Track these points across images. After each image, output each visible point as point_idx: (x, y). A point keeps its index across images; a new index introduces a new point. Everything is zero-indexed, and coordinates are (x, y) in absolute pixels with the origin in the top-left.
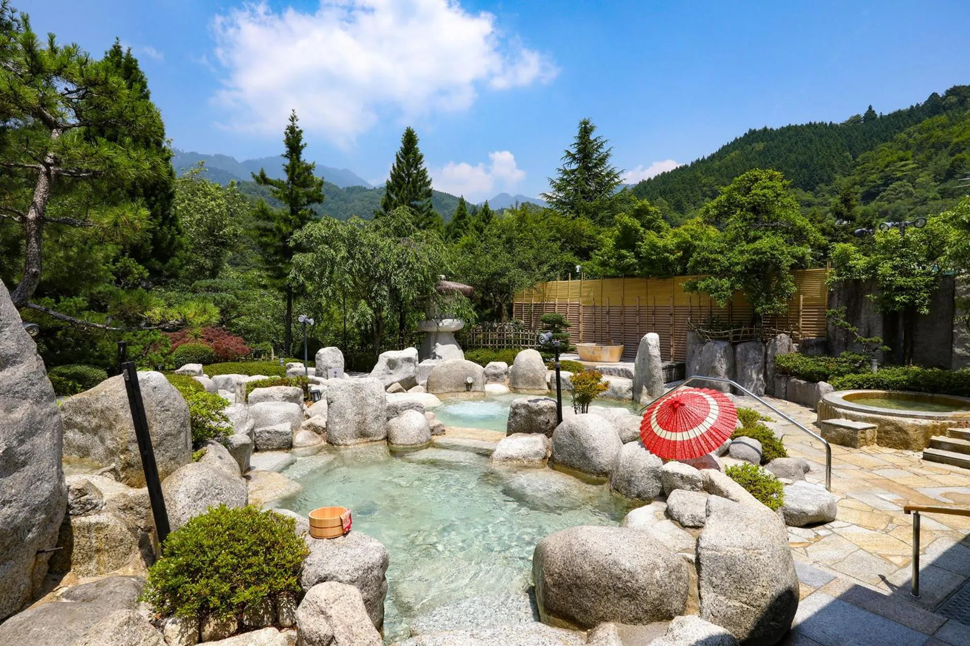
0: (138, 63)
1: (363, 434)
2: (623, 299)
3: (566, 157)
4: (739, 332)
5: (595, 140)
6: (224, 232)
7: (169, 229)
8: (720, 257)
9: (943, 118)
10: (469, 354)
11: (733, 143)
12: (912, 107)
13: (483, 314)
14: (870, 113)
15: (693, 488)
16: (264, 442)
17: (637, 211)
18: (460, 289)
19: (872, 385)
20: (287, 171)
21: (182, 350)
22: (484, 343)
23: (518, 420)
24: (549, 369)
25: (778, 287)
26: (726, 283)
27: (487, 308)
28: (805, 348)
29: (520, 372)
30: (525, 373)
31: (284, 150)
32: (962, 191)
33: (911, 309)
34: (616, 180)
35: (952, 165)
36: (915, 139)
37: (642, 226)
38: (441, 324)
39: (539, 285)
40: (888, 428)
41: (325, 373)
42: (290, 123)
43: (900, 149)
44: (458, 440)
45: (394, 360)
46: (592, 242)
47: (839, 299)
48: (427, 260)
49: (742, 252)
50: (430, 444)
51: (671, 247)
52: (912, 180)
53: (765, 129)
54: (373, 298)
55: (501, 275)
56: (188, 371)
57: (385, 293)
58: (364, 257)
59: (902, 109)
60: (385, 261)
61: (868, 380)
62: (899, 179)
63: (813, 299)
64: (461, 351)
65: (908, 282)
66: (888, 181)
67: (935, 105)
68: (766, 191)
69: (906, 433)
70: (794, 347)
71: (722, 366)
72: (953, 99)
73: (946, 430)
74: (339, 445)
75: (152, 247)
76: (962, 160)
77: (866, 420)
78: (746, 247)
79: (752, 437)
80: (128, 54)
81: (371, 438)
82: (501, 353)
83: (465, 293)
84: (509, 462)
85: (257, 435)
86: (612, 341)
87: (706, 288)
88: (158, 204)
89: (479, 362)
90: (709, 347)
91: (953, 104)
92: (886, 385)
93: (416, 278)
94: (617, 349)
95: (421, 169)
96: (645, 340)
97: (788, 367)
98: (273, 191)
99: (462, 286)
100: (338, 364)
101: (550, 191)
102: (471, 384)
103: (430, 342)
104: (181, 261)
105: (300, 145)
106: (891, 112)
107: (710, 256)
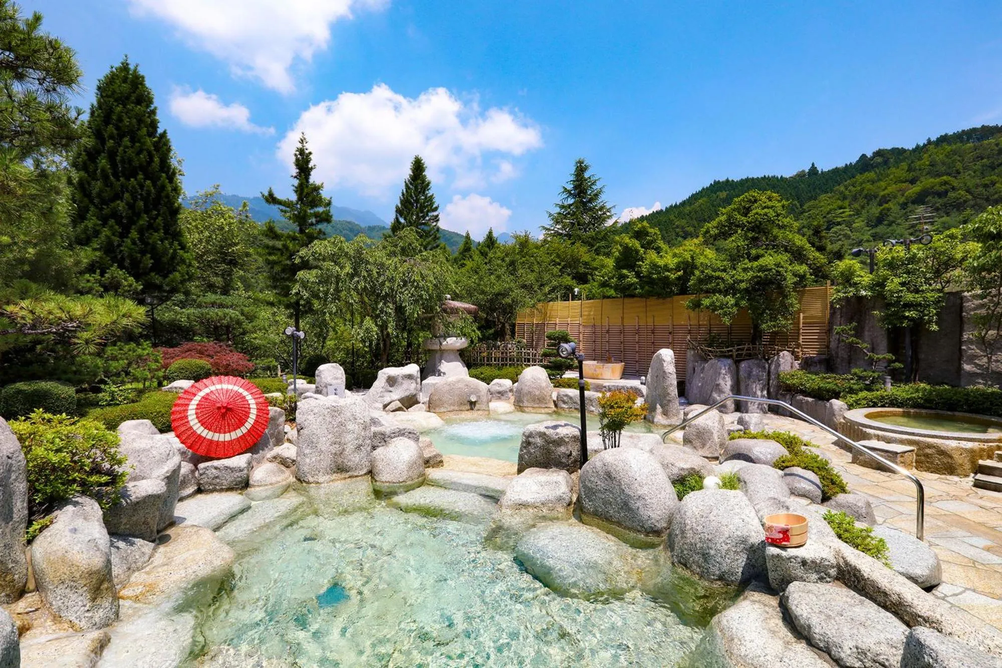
0: (145, 79)
1: (340, 469)
2: (623, 318)
3: (563, 192)
4: (742, 349)
5: (590, 178)
6: (233, 250)
7: (171, 244)
8: (724, 275)
9: (871, 175)
10: (473, 371)
11: (701, 192)
12: (846, 165)
13: (487, 334)
14: (813, 170)
15: (821, 579)
16: (209, 480)
17: (637, 232)
18: (465, 309)
19: (887, 403)
20: (296, 192)
21: (177, 366)
22: (488, 361)
23: (532, 451)
24: (555, 386)
25: (783, 305)
26: (730, 300)
27: (491, 328)
28: (807, 365)
29: (525, 390)
30: (531, 390)
31: (294, 171)
32: (889, 235)
33: (918, 326)
34: (608, 214)
35: (881, 213)
36: (850, 191)
37: (642, 247)
38: (444, 343)
39: (540, 305)
40: (928, 451)
41: (325, 390)
42: (300, 146)
43: (839, 199)
44: (459, 474)
45: (393, 377)
46: (588, 269)
47: (841, 317)
48: (432, 278)
49: (745, 270)
50: (424, 482)
51: (672, 266)
52: (849, 225)
53: (727, 181)
54: (378, 316)
55: (504, 294)
56: (176, 388)
57: (390, 311)
58: (369, 275)
59: (838, 166)
60: (392, 280)
61: (883, 397)
62: (839, 224)
63: (812, 317)
64: (466, 368)
65: (918, 298)
66: (830, 225)
67: (864, 164)
68: (766, 210)
69: (951, 457)
70: (796, 365)
71: (726, 383)
72: (879, 160)
73: (993, 453)
74: (308, 483)
75: (152, 261)
76: (889, 210)
77: (902, 442)
78: (749, 265)
79: (805, 468)
80: (135, 70)
81: (350, 473)
82: (505, 371)
83: (469, 312)
84: (523, 511)
85: (201, 472)
86: (613, 359)
87: (711, 305)
88: (160, 218)
89: (483, 380)
90: (712, 365)
91: (879, 164)
92: (901, 403)
93: (421, 296)
94: (618, 367)
95: (429, 195)
96: (658, 356)
97: (794, 384)
98: (282, 211)
99: (467, 306)
100: (339, 381)
101: (548, 223)
102: (475, 402)
103: (435, 358)
104: (183, 276)
105: (310, 166)
106: (830, 168)
107: (714, 274)
